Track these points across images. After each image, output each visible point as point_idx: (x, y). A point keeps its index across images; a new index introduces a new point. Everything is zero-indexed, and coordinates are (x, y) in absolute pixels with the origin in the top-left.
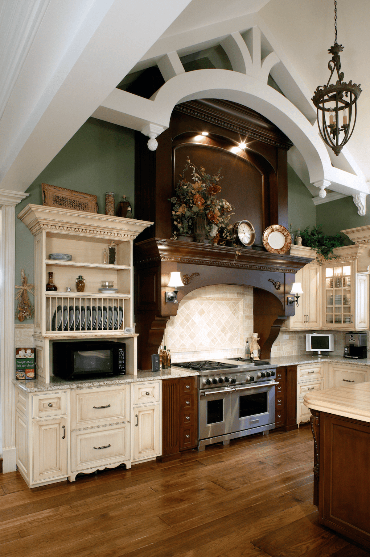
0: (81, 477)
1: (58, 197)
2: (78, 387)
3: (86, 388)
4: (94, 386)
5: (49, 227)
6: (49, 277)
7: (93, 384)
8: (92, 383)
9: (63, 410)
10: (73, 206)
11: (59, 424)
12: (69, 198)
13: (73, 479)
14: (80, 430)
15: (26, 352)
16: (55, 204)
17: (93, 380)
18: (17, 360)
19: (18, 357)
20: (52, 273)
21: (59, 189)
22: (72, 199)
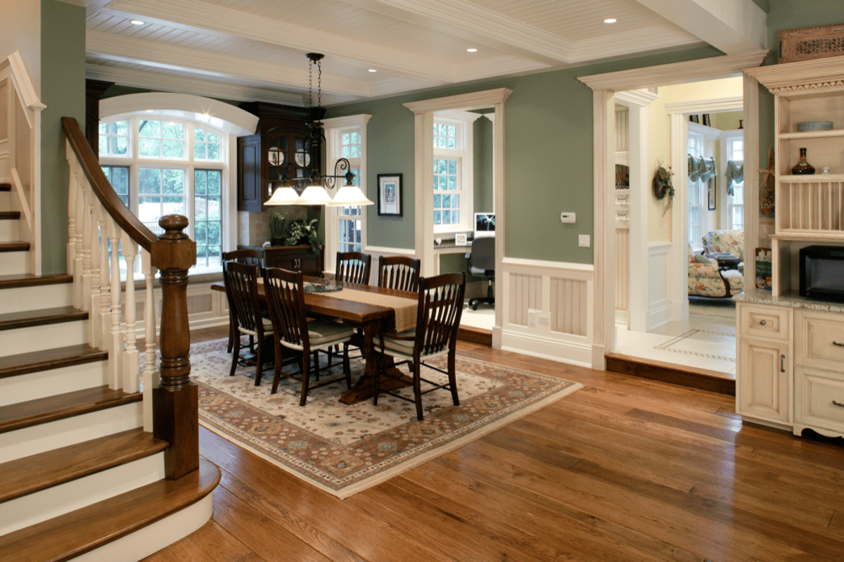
0: (809, 435)
1: (805, 43)
2: (803, 307)
3: (813, 310)
4: (830, 311)
5: (782, 89)
6: (801, 154)
7: (829, 308)
8: (827, 307)
9: (783, 333)
10: (830, 48)
11: (778, 351)
12: (823, 39)
13: (798, 432)
14: (808, 367)
15: (766, 254)
16: (801, 55)
17: (830, 303)
18: (758, 263)
19: (758, 259)
20: (805, 149)
21: (808, 31)
22: (831, 38)
